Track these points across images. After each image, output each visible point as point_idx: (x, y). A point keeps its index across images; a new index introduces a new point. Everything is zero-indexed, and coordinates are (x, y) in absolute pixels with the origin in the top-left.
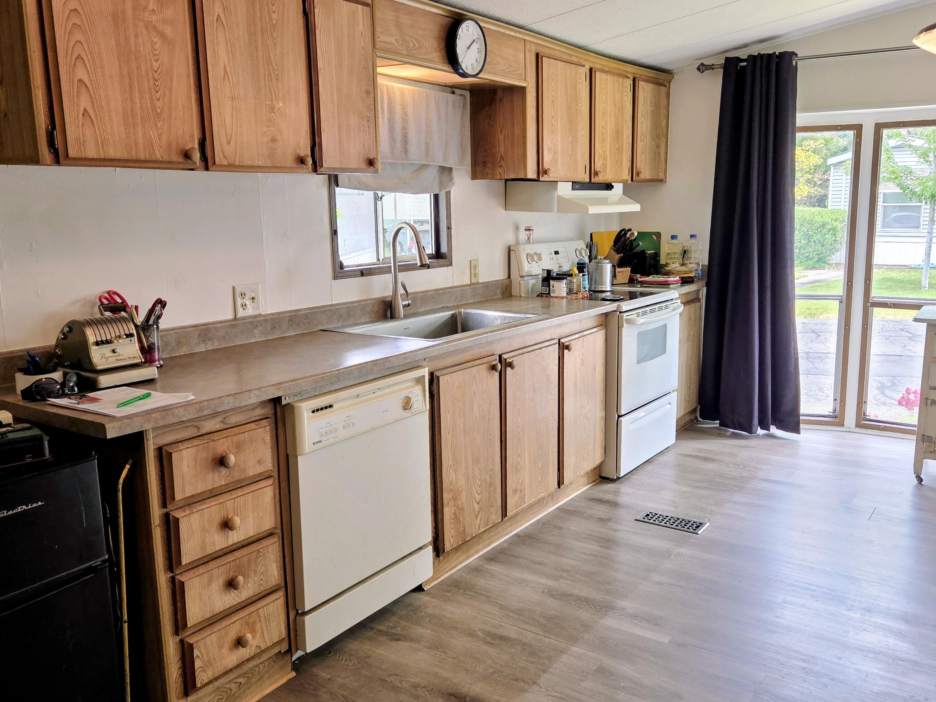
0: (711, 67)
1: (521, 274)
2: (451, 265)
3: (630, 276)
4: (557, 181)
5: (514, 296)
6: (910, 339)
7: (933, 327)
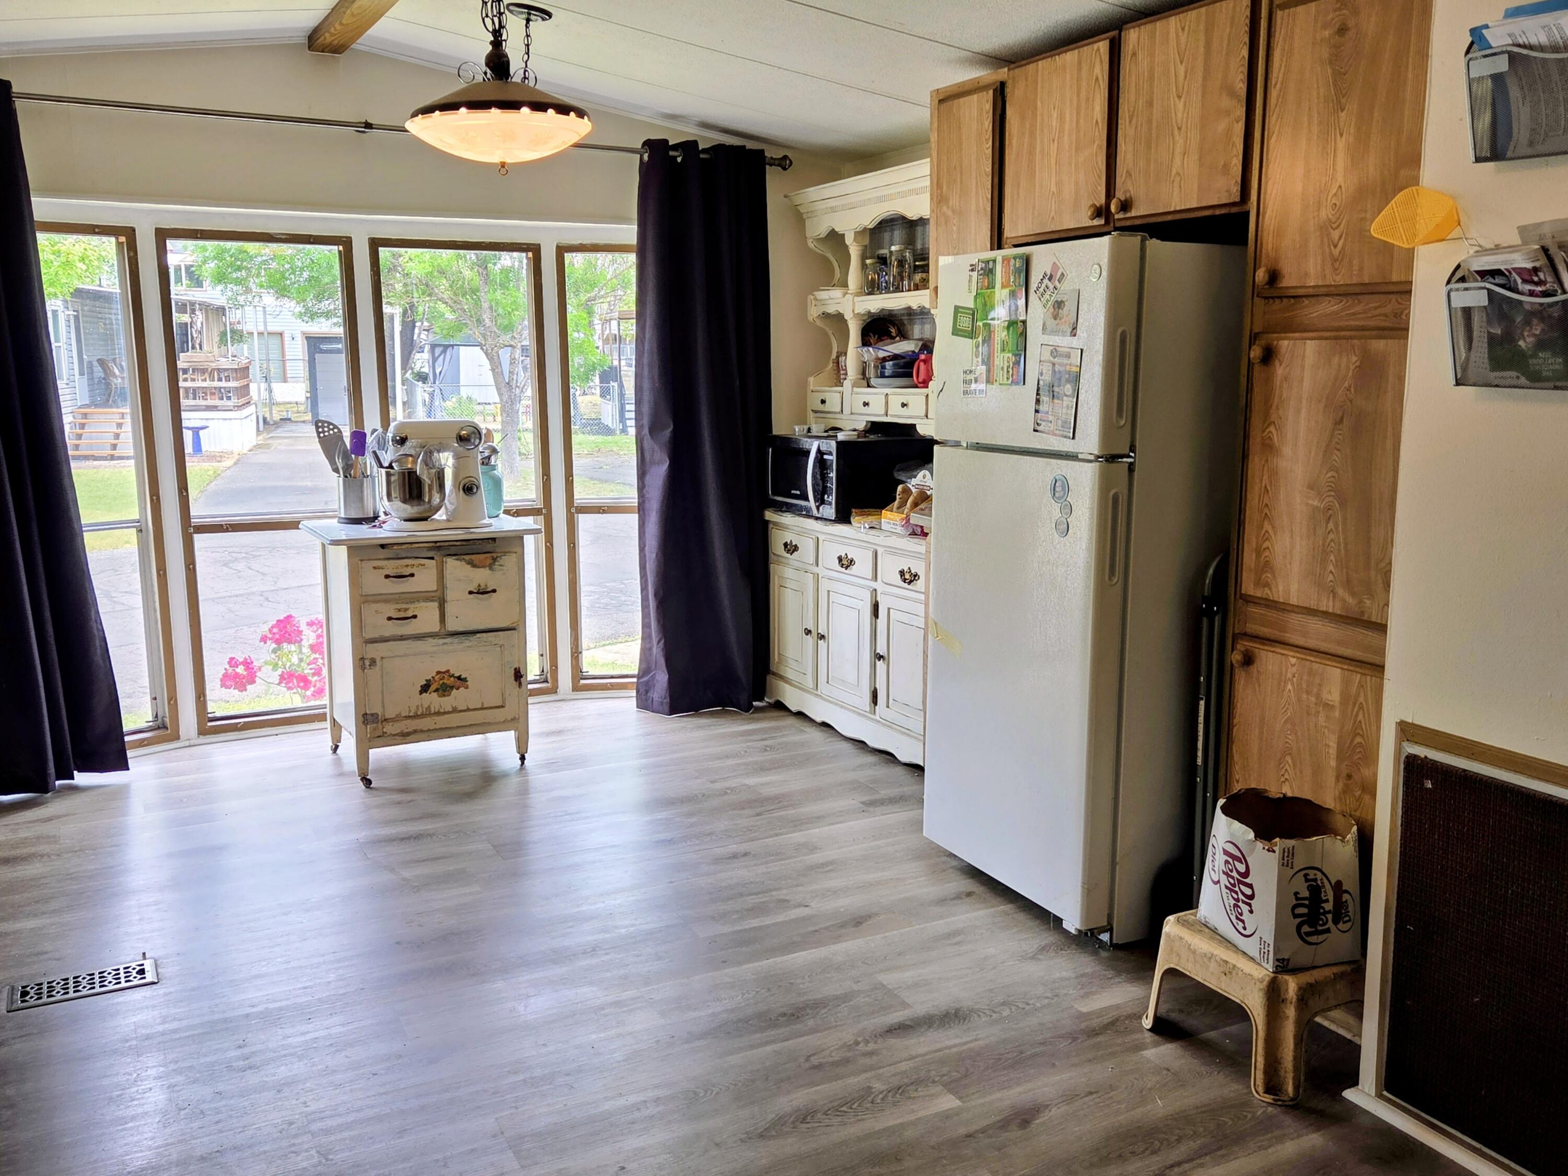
7: (357, 550)
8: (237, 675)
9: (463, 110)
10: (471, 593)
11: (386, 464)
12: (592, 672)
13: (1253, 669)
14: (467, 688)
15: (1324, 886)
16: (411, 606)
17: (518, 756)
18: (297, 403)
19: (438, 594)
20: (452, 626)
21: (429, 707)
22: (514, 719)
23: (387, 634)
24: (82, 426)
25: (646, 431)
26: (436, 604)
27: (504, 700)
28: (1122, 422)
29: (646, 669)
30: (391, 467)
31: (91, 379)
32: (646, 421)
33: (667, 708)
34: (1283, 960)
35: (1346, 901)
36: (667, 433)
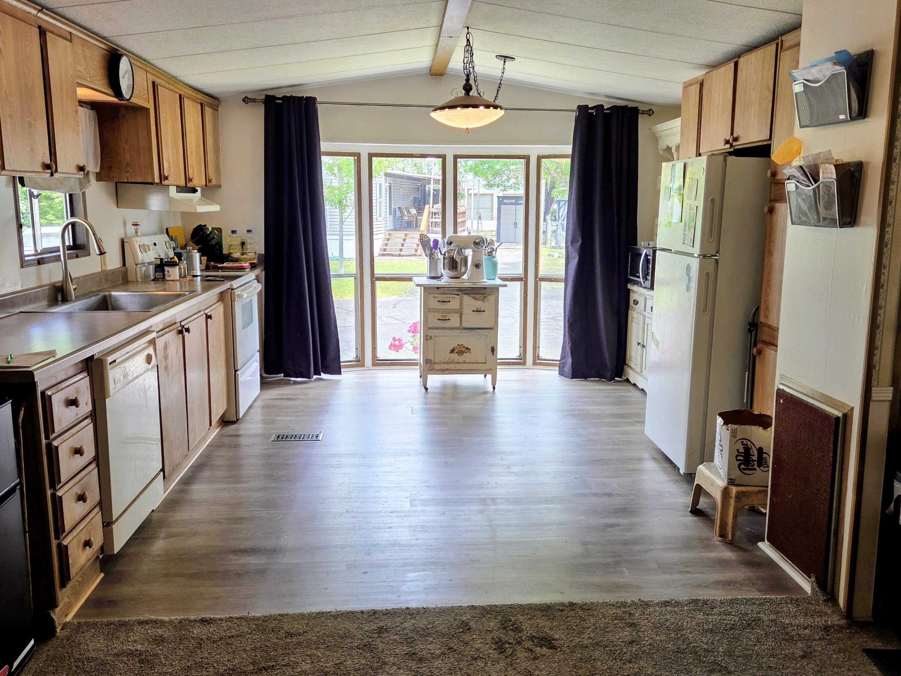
0: (254, 100)
1: (136, 262)
2: (89, 255)
3: (206, 264)
4: (169, 186)
5: (130, 281)
6: (346, 314)
7: (427, 289)
8: (395, 345)
9: (459, 109)
10: (474, 311)
11: (443, 253)
12: (543, 357)
13: (761, 356)
14: (470, 353)
15: (752, 448)
16: (448, 315)
17: (492, 386)
18: (492, 231)
19: (460, 310)
20: (465, 325)
21: (453, 360)
22: (490, 369)
23: (437, 326)
24: (388, 240)
25: (570, 243)
26: (458, 315)
27: (486, 360)
28: (711, 240)
29: (563, 357)
30: (445, 254)
31: (395, 216)
32: (570, 239)
33: (570, 376)
34: (732, 479)
35: (765, 458)
36: (579, 244)
